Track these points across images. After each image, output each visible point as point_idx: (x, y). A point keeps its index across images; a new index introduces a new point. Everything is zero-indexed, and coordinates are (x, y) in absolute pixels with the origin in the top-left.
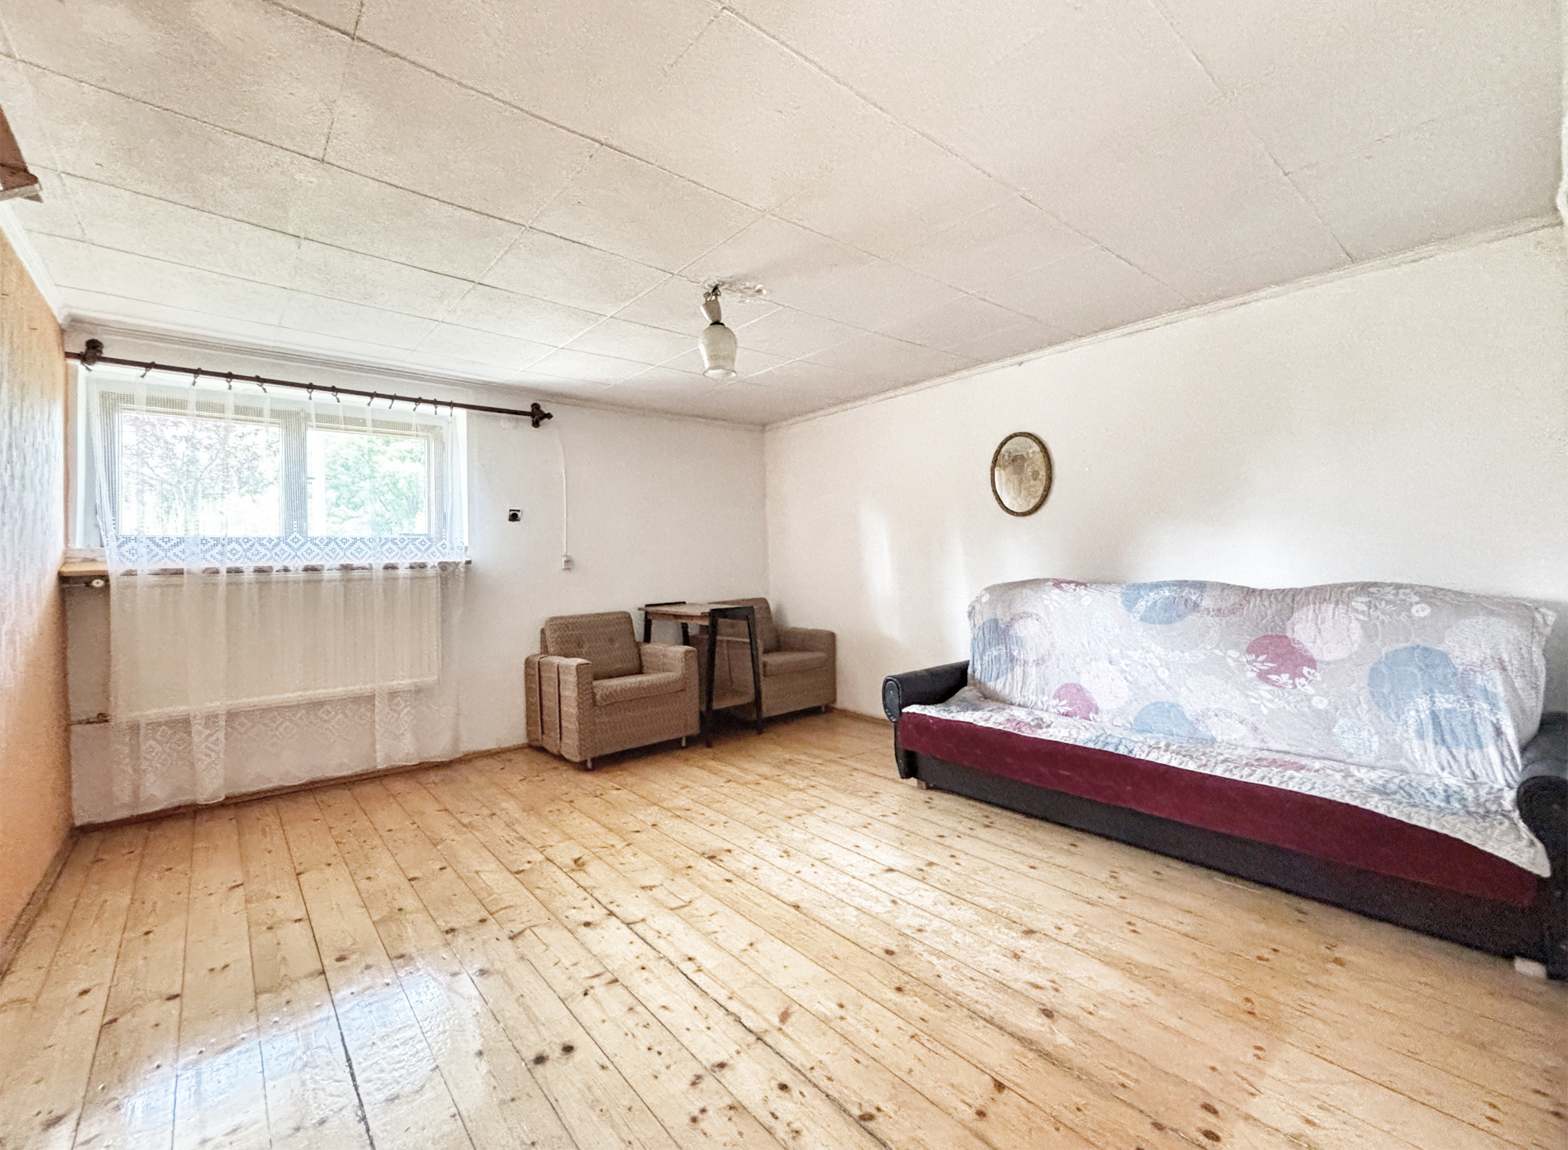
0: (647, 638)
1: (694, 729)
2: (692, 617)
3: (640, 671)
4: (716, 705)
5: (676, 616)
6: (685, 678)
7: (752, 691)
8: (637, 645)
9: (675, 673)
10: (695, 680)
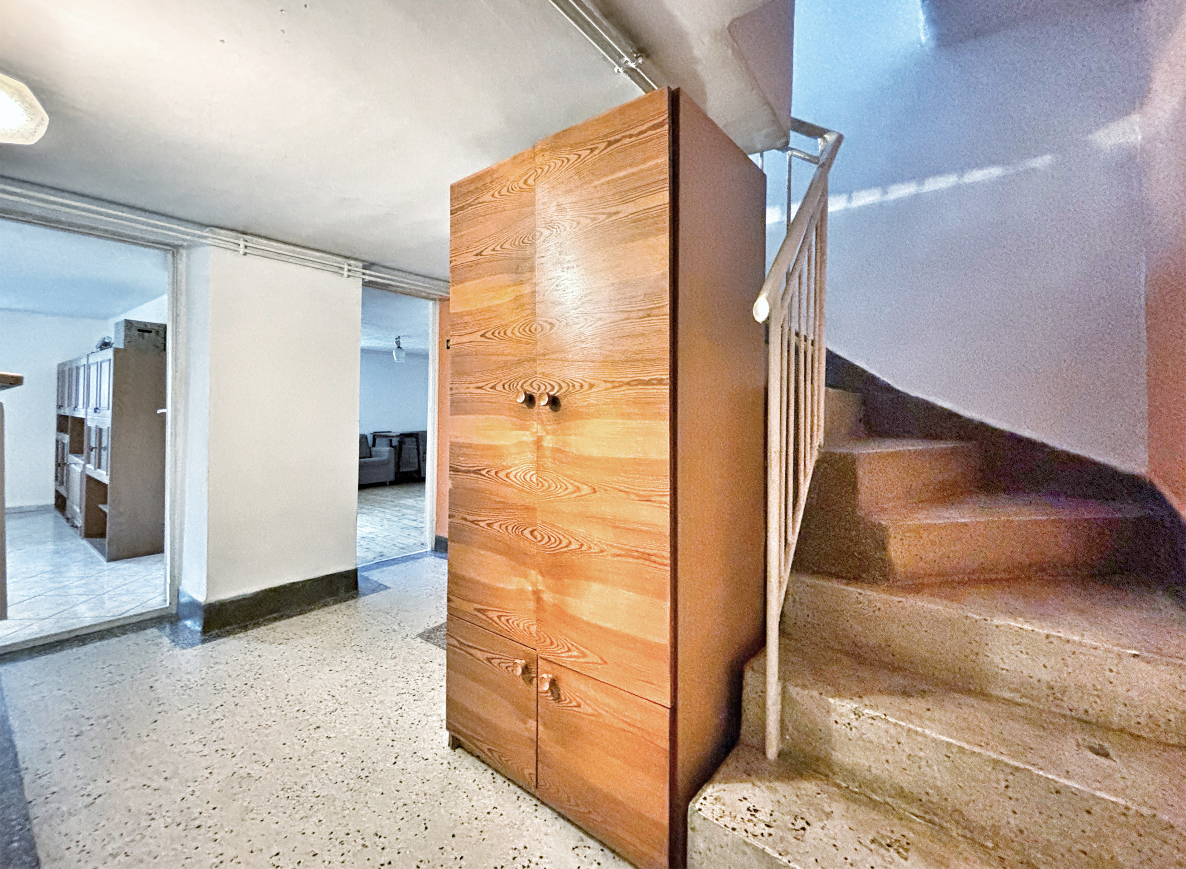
0: (374, 445)
1: (392, 477)
2: (393, 436)
3: (371, 456)
4: (401, 470)
5: (386, 436)
6: (389, 460)
7: (417, 466)
8: (370, 448)
9: (385, 457)
10: (393, 461)
